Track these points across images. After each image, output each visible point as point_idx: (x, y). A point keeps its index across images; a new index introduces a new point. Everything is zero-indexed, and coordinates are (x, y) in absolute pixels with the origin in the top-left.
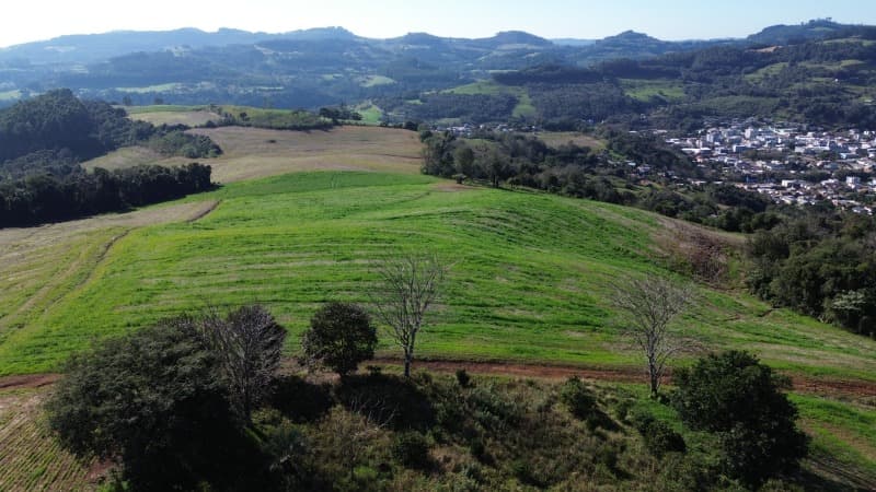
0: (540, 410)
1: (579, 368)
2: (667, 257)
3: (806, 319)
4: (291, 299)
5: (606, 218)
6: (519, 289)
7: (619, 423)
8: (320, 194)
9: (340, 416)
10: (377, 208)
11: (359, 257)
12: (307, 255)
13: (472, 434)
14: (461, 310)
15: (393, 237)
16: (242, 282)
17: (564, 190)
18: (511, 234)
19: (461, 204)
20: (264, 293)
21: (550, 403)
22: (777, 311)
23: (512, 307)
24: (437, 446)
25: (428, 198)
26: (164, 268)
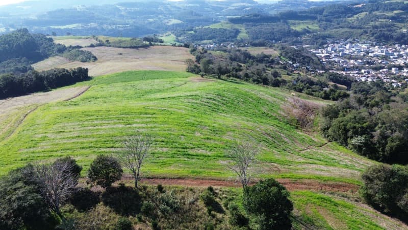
0: (190, 204)
1: (218, 180)
2: (286, 117)
3: (341, 148)
4: (98, 146)
5: (262, 97)
6: (205, 139)
7: (224, 209)
8: (136, 83)
9: (101, 208)
10: (160, 91)
11: (136, 123)
12: (112, 122)
13: (155, 217)
14: (174, 151)
15: (155, 111)
16: (79, 136)
17: (251, 80)
18: (215, 106)
19: (196, 91)
20: (87, 142)
21: (196, 200)
22: (329, 144)
23: (198, 149)
24: (139, 223)
25: (184, 86)
26: (46, 129)
